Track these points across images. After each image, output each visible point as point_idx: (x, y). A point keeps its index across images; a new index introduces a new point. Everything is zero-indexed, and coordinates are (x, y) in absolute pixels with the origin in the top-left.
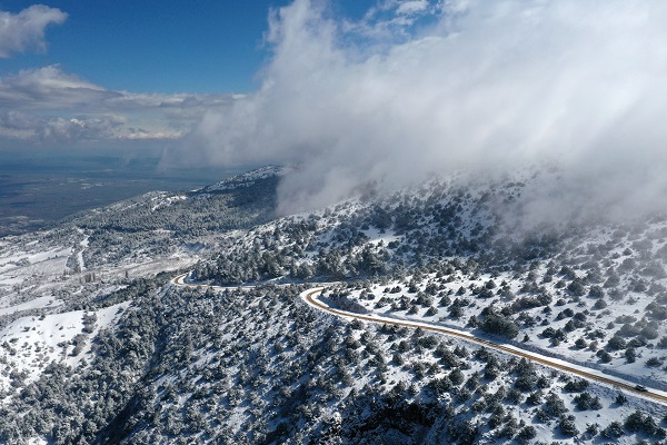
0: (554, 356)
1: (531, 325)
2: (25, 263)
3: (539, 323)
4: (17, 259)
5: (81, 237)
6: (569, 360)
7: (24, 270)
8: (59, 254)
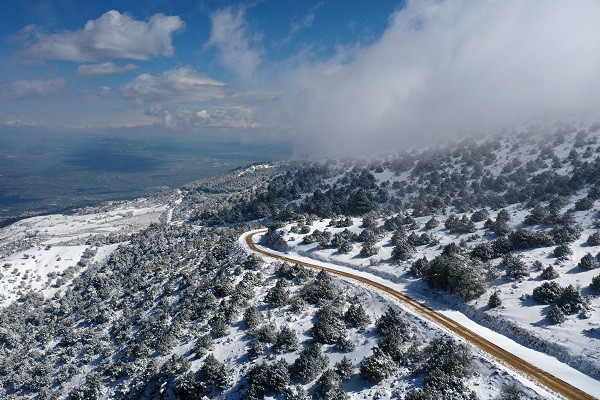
0: (542, 346)
1: (517, 277)
2: (130, 215)
3: (534, 275)
4: (124, 212)
5: (178, 196)
6: (577, 364)
7: (126, 221)
8: (156, 210)
